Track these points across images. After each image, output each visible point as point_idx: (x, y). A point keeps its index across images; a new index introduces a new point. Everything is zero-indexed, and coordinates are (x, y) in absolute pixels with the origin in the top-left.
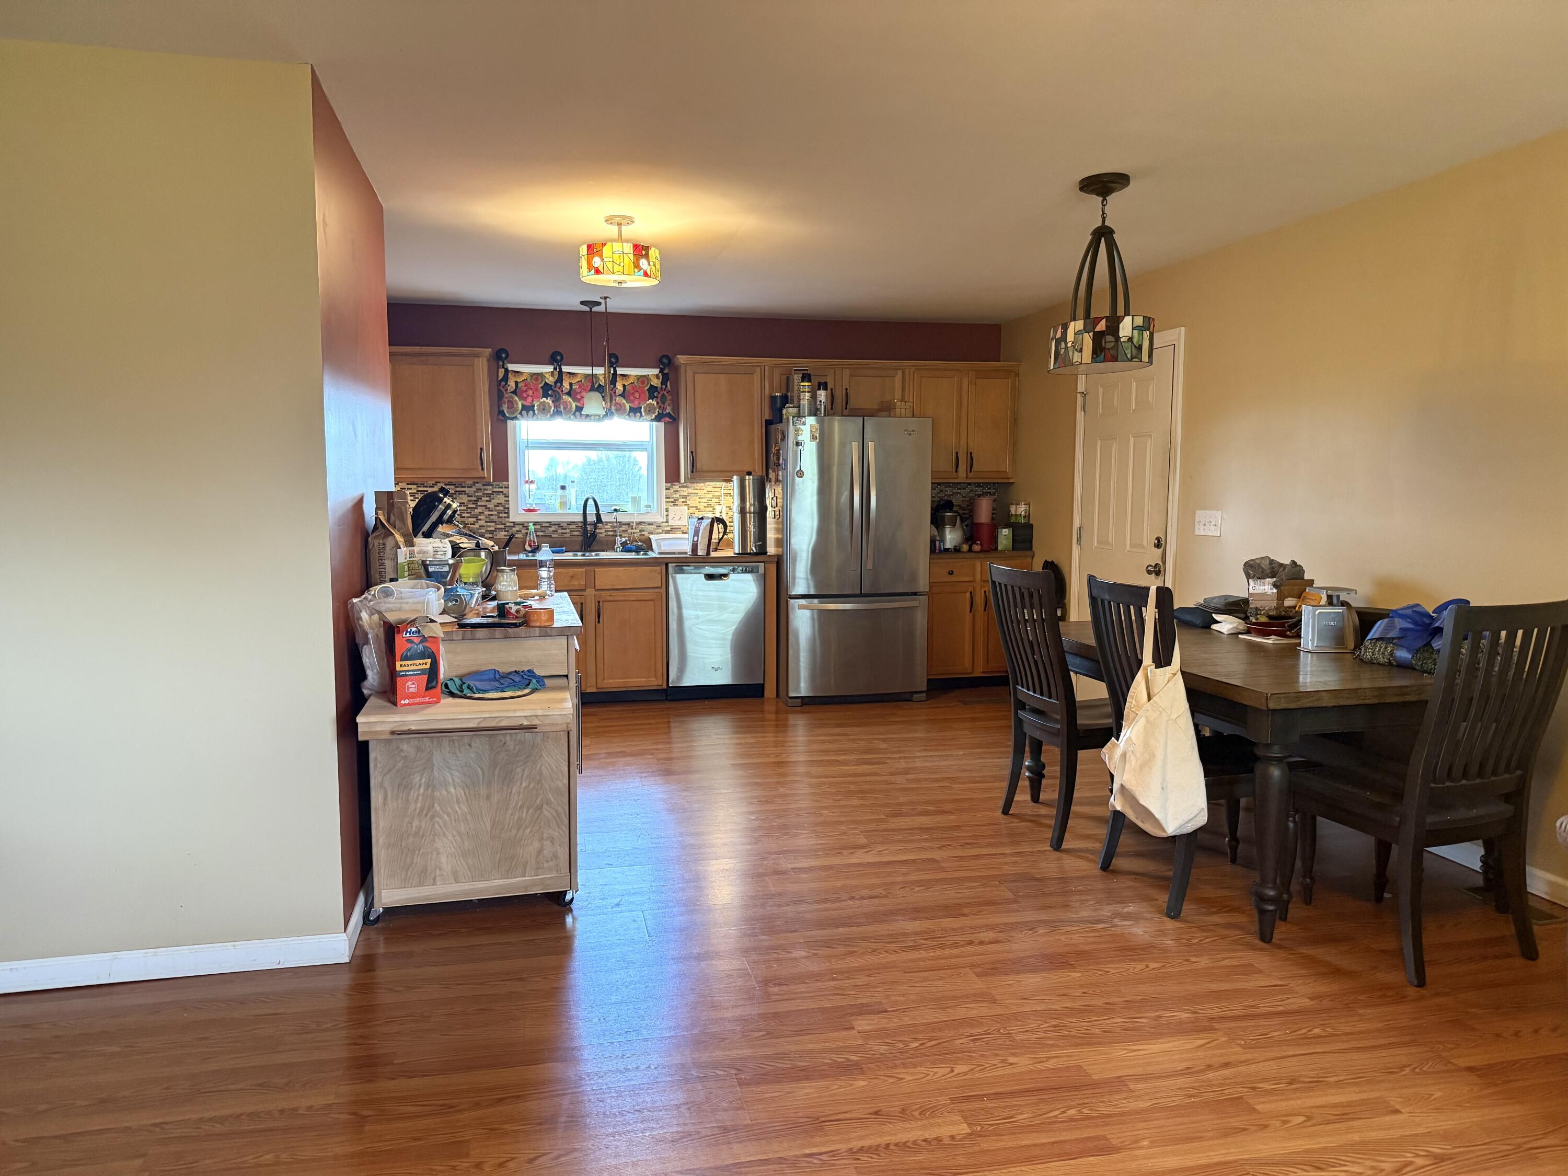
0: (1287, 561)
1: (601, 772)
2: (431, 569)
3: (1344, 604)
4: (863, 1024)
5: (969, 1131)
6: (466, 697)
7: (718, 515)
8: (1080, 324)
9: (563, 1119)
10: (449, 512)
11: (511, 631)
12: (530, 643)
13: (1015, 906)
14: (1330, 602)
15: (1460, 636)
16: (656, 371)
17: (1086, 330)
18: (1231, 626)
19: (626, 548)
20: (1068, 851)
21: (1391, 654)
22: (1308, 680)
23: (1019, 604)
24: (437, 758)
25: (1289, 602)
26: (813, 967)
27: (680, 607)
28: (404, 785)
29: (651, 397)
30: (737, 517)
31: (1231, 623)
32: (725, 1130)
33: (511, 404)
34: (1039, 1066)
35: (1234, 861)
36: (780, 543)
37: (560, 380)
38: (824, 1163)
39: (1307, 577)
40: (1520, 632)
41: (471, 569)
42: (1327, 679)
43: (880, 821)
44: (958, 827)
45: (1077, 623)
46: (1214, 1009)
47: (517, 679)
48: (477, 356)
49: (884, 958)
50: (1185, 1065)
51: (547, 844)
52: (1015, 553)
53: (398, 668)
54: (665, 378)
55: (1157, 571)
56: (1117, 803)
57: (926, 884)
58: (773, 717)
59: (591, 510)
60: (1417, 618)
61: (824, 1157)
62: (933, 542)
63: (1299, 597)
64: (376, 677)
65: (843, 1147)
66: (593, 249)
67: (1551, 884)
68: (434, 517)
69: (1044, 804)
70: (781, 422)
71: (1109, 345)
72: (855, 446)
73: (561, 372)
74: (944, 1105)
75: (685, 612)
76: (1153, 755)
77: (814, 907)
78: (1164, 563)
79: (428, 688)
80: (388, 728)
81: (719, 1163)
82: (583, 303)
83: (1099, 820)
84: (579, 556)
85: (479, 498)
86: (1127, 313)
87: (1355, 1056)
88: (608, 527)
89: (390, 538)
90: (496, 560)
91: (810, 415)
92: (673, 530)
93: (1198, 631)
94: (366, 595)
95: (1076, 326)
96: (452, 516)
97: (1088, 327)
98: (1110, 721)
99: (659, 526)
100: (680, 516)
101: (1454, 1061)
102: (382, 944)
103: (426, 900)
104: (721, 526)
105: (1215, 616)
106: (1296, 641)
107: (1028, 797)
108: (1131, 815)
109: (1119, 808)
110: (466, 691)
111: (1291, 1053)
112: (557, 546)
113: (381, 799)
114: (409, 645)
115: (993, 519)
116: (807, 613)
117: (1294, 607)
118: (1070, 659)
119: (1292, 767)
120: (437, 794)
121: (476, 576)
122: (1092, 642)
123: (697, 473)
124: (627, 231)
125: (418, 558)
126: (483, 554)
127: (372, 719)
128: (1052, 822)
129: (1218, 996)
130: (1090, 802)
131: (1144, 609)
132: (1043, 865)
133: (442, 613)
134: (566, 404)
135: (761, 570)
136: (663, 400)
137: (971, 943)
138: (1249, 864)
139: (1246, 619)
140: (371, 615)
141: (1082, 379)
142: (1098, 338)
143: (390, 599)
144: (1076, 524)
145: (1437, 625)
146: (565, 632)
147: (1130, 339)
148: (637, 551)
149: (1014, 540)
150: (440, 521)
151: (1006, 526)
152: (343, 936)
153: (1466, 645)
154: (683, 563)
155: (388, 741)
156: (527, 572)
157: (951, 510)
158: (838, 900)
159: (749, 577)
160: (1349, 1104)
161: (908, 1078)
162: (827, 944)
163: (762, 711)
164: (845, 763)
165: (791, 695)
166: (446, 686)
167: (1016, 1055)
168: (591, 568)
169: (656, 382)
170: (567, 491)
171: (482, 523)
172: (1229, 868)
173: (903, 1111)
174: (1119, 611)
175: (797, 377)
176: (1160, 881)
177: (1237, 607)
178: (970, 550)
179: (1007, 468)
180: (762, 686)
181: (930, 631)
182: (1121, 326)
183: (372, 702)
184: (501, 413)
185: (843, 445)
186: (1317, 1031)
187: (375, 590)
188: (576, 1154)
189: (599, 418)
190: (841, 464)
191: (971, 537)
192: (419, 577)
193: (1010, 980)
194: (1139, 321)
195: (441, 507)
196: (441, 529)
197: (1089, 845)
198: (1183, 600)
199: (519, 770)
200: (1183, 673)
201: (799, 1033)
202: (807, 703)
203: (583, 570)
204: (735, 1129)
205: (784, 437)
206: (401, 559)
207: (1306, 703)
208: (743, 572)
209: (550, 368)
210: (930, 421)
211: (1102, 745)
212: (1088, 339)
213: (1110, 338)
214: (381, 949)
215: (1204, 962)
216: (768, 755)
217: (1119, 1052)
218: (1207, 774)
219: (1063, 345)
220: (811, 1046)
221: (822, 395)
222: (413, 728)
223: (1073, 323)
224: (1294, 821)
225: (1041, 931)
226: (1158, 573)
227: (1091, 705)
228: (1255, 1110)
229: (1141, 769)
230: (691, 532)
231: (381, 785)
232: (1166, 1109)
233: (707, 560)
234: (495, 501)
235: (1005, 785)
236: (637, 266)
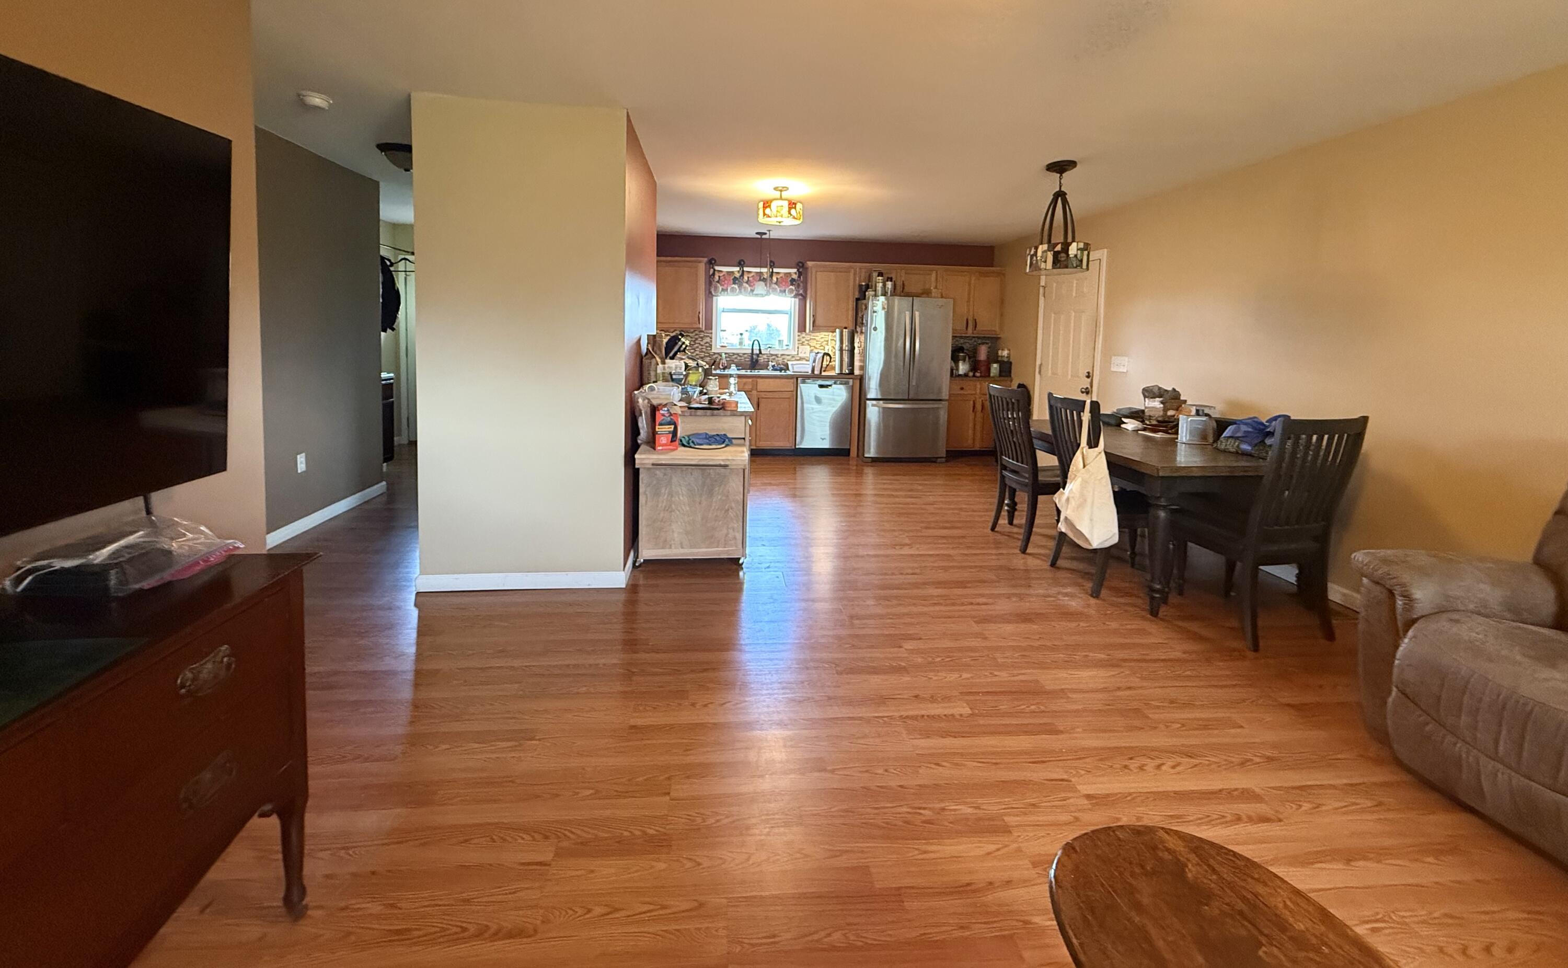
0: (1170, 389)
1: (757, 493)
2: (674, 377)
3: (1207, 415)
4: (909, 645)
5: (970, 712)
6: (691, 447)
7: (826, 351)
8: (1045, 247)
9: (739, 683)
10: (684, 346)
11: (715, 412)
12: (725, 419)
13: (997, 584)
14: (1198, 413)
15: (1286, 436)
16: (795, 270)
17: (1049, 250)
18: (1133, 426)
19: (774, 369)
20: (1029, 554)
21: (1238, 446)
22: (1183, 460)
23: (1006, 409)
24: (675, 480)
25: (1170, 413)
26: (880, 610)
27: (802, 403)
28: (657, 494)
29: (792, 284)
30: (838, 353)
31: (1134, 424)
32: (829, 698)
33: (716, 288)
34: (1013, 679)
35: (1133, 566)
36: (862, 368)
37: (742, 275)
38: (885, 722)
39: (1182, 398)
40: (1326, 437)
41: (694, 378)
42: (1195, 459)
43: (917, 531)
44: (964, 537)
45: (1037, 420)
46: (1121, 654)
47: (718, 438)
48: (700, 262)
49: (921, 609)
50: (1102, 686)
51: (731, 531)
52: (1002, 378)
53: (657, 430)
54: (800, 274)
55: (1087, 392)
56: (1062, 527)
57: (945, 569)
58: (855, 468)
59: (756, 347)
60: (1255, 425)
61: (885, 719)
62: (952, 370)
63: (1177, 410)
64: (645, 434)
65: (897, 714)
66: (767, 204)
67: (1344, 595)
68: (676, 349)
69: (1016, 526)
70: (865, 299)
71: (1063, 259)
72: (908, 314)
73: (743, 271)
74: (955, 696)
75: (805, 405)
76: (1085, 500)
77: (878, 577)
78: (1092, 386)
79: (672, 441)
80: (651, 462)
81: (826, 716)
82: (757, 233)
83: (1051, 537)
84: (749, 373)
85: (697, 339)
86: (1073, 241)
87: (1213, 690)
88: (765, 356)
89: (654, 360)
90: (707, 373)
91: (882, 295)
92: (801, 359)
93: (1113, 428)
94: (641, 390)
95: (1043, 248)
96: (685, 348)
97: (1050, 249)
98: (1059, 479)
99: (793, 357)
100: (805, 351)
101: (1280, 699)
102: (641, 579)
103: (666, 556)
104: (828, 357)
105: (1124, 420)
106: (1175, 436)
107: (1006, 522)
108: (1071, 535)
109: (1063, 530)
110: (692, 444)
111: (1170, 685)
112: (740, 366)
113: (644, 502)
114: (663, 417)
115: (988, 358)
116: (876, 409)
117: (1174, 416)
118: (1035, 441)
119: (1173, 512)
120: (673, 499)
121: (697, 381)
122: (1050, 432)
123: (816, 327)
124: (785, 195)
125: (667, 371)
126: (700, 369)
127: (643, 456)
128: (1021, 537)
129: (1123, 646)
130: (1047, 526)
131: (1082, 413)
132: (1015, 561)
133: (680, 400)
134: (745, 288)
135: (851, 383)
136: (799, 286)
137: (972, 604)
138: (1143, 568)
139: (1143, 422)
140: (644, 400)
141: (1043, 278)
142: (1056, 255)
143: (655, 392)
144: (1038, 363)
145: (1268, 430)
146: (744, 414)
147: (1076, 256)
148: (781, 370)
149: (1000, 371)
150: (679, 350)
151: (995, 362)
152: (623, 573)
153: (1289, 443)
154: (805, 378)
155: (649, 469)
156: (724, 380)
157: (963, 352)
158: (893, 574)
159: (842, 387)
160: (1208, 720)
161: (935, 678)
162: (886, 598)
163: (849, 464)
164: (897, 497)
165: (866, 455)
166: (681, 441)
167: (999, 671)
168: (755, 379)
169: (795, 277)
170: (743, 336)
171: (697, 352)
172: (1129, 570)
173: (932, 697)
174: (1066, 414)
175: (875, 274)
176: (1086, 575)
177: (1137, 415)
178: (974, 376)
179: (997, 329)
180: (849, 450)
181: (949, 422)
182: (1070, 248)
183: (642, 448)
184: (710, 292)
185: (900, 313)
186: (1188, 673)
187: (646, 387)
188: (743, 704)
189: (762, 295)
190: (899, 322)
191: (974, 367)
192: (667, 381)
193: (992, 626)
194: (1081, 245)
195: (680, 343)
196: (679, 355)
197: (1042, 551)
198: (1105, 410)
199: (717, 489)
200: (1106, 453)
201: (872, 647)
202: (874, 460)
203: (750, 380)
204: (835, 698)
205: (866, 308)
206: (659, 371)
207: (1183, 474)
208: (841, 384)
209: (738, 269)
210: (951, 301)
211: (1054, 493)
212: (1050, 256)
213: (1063, 255)
214: (641, 582)
215: (1114, 625)
216: (852, 490)
217: (1063, 674)
218: (1118, 513)
219: (1035, 258)
220: (878, 655)
221: (889, 285)
222: (664, 462)
223: (1041, 246)
224: (1174, 545)
225: (1014, 599)
226: (1087, 393)
227: (1046, 469)
228: (1148, 717)
229: (1078, 508)
230: (811, 361)
231: (645, 493)
232: (1091, 711)
233: (820, 377)
234: (705, 341)
235: (993, 514)
236: (789, 213)
